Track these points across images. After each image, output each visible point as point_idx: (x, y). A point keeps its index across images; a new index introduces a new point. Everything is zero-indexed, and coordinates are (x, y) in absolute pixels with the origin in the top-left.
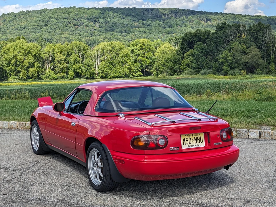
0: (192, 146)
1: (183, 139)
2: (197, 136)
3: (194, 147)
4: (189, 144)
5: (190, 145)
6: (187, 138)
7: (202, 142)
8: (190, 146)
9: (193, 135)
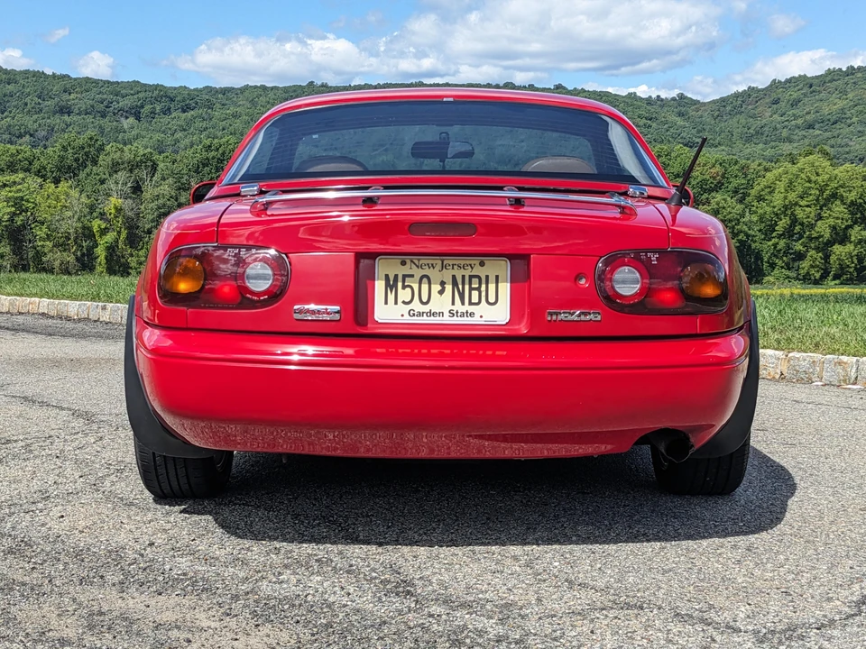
0: (431, 314)
1: (387, 276)
2: (467, 273)
3: (446, 319)
4: (416, 306)
5: (426, 308)
6: (412, 276)
7: (492, 299)
8: (420, 314)
9: (443, 267)
